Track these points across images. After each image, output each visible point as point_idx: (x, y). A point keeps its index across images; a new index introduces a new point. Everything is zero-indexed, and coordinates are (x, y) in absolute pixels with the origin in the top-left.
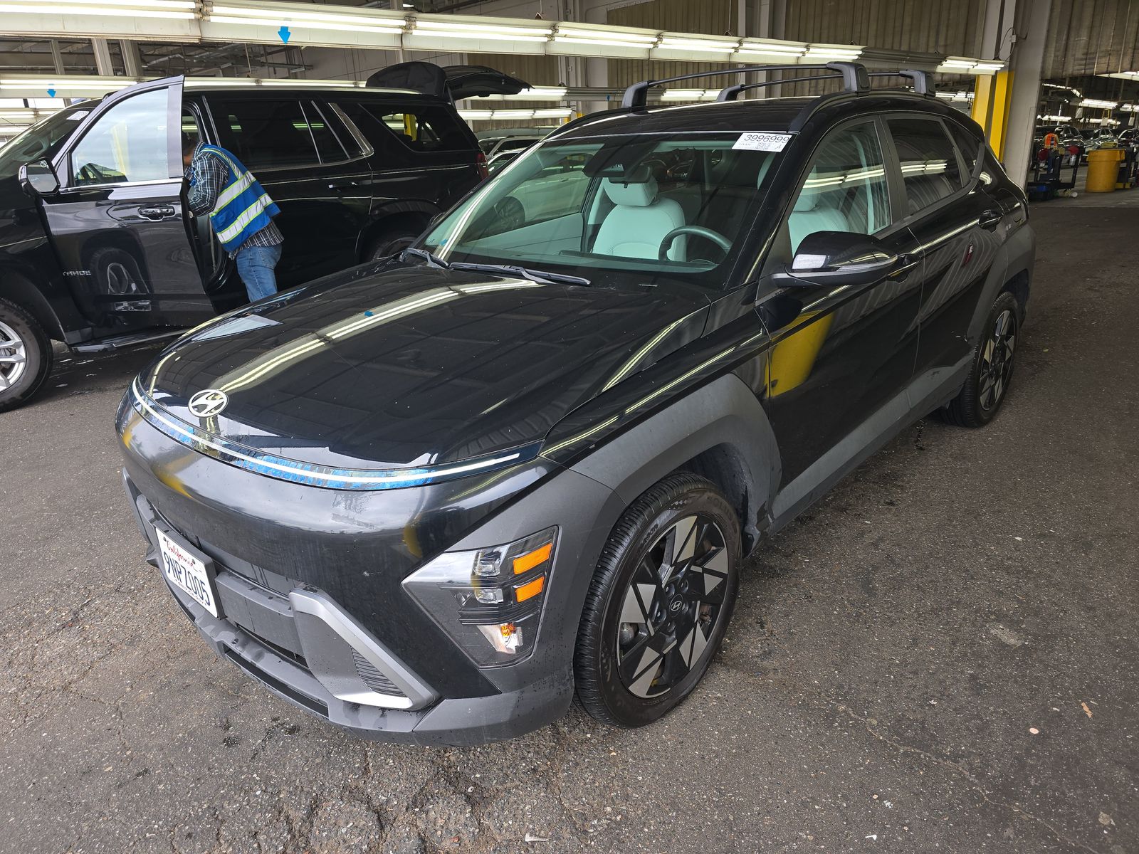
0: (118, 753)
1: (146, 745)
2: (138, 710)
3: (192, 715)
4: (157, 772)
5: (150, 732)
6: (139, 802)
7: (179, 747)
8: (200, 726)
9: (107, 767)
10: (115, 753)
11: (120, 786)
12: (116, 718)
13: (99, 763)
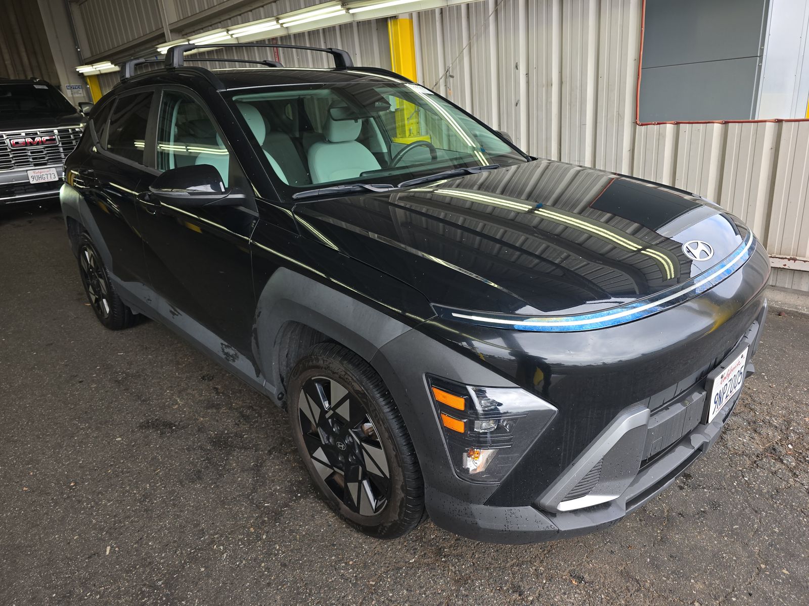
0: (768, 573)
1: (748, 557)
2: (717, 582)
3: (703, 539)
4: (767, 538)
5: (735, 561)
6: (797, 538)
7: (737, 534)
8: (710, 529)
9: (784, 574)
10: (769, 576)
11: (793, 556)
12: (735, 596)
13: (786, 582)
